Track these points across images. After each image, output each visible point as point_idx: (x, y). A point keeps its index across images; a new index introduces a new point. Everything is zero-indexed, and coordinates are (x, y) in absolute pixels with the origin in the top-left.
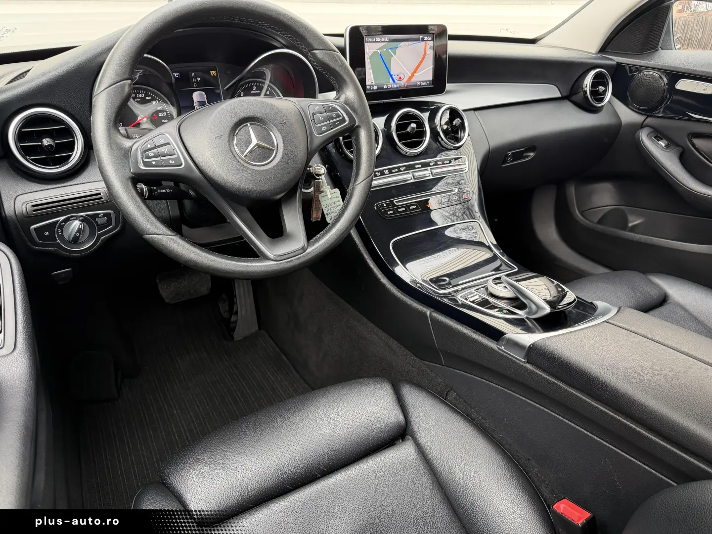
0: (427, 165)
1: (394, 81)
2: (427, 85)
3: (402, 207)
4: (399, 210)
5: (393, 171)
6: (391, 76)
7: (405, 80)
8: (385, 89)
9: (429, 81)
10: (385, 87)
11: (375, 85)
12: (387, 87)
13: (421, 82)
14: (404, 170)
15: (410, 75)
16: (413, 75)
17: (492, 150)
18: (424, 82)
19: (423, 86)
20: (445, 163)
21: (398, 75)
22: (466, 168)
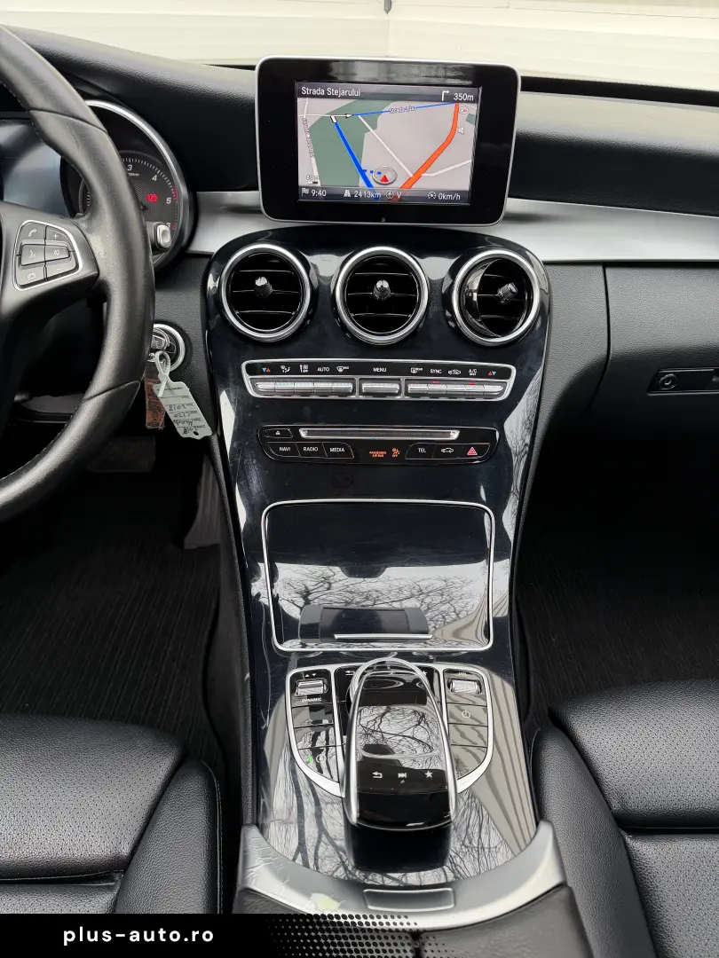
0: (404, 370)
1: (369, 185)
2: (455, 201)
3: (313, 445)
4: (305, 449)
5: (319, 369)
6: (363, 172)
7: (398, 184)
8: (347, 198)
9: (459, 192)
10: (347, 194)
11: (323, 189)
12: (353, 196)
13: (437, 192)
14: (345, 372)
15: (411, 175)
16: (417, 176)
17: (615, 358)
18: (447, 192)
20: (450, 372)
21: (379, 173)
22: (502, 393)
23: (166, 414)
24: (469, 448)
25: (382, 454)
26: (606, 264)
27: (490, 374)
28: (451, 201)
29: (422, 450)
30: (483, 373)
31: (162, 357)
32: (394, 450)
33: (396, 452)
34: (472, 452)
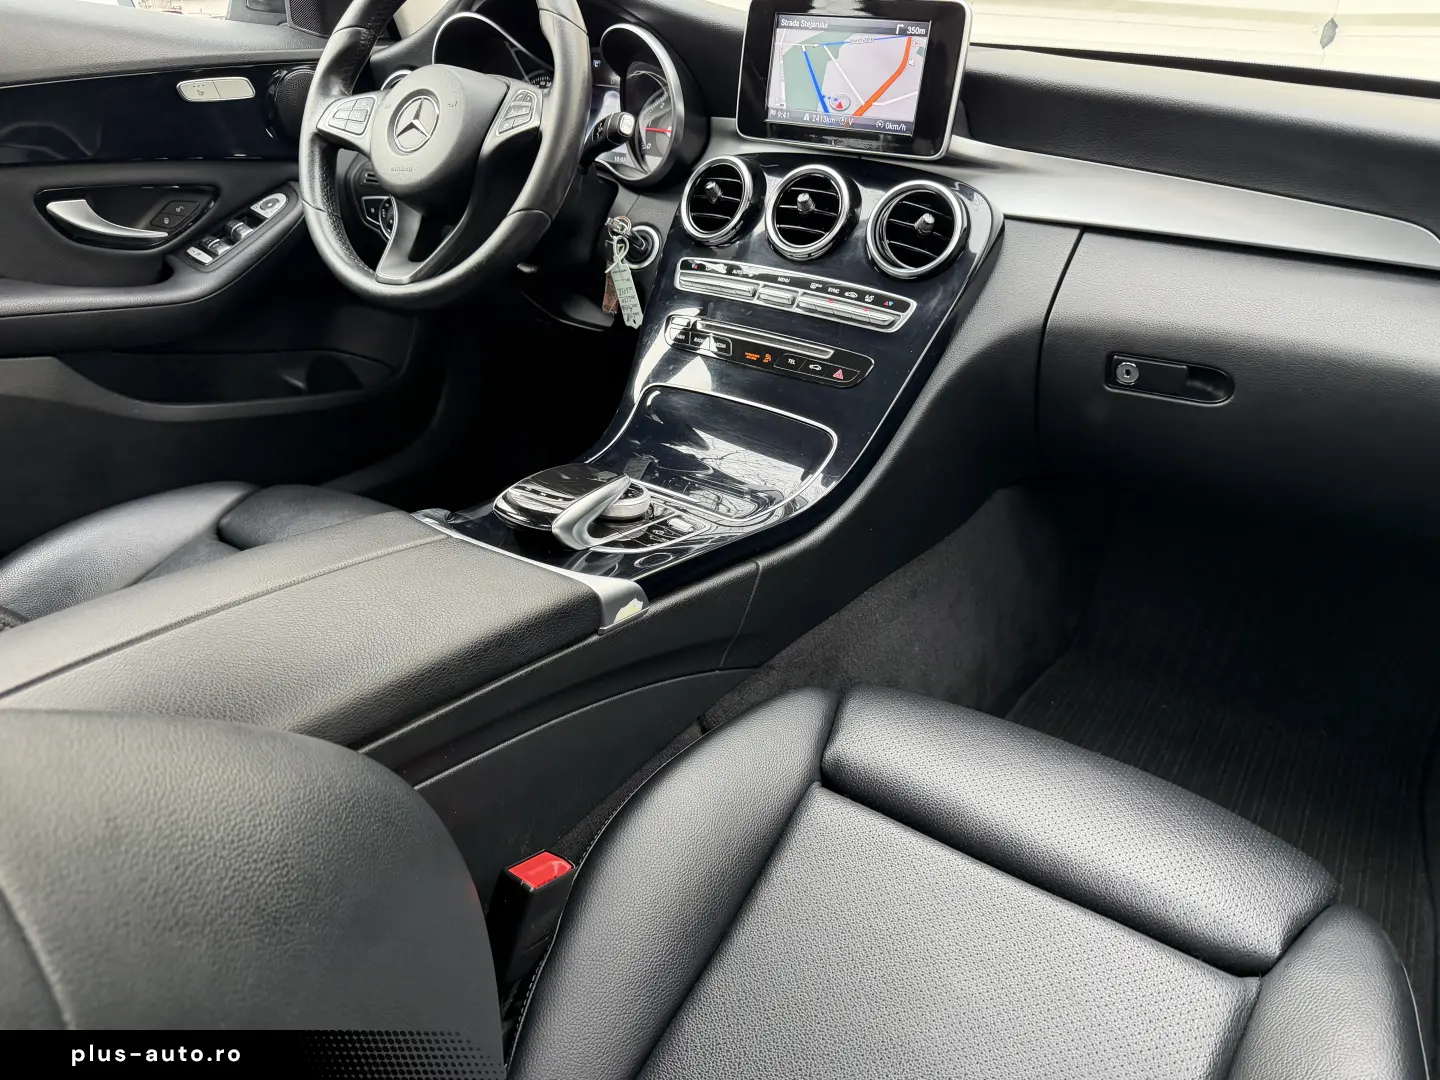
0: (804, 284)
1: (826, 110)
2: (901, 131)
4: (696, 339)
6: (822, 98)
7: (851, 111)
8: (806, 121)
9: (906, 123)
10: (807, 117)
11: (787, 111)
12: (811, 119)
13: (886, 121)
15: (863, 103)
16: (868, 104)
18: (894, 122)
19: (889, 130)
20: (847, 294)
21: (836, 100)
22: (892, 324)
23: (618, 301)
24: (837, 369)
25: (754, 357)
26: (1085, 229)
27: (886, 304)
28: (897, 131)
29: (792, 361)
30: (879, 301)
31: (621, 241)
32: (767, 355)
33: (768, 357)
34: (839, 374)
